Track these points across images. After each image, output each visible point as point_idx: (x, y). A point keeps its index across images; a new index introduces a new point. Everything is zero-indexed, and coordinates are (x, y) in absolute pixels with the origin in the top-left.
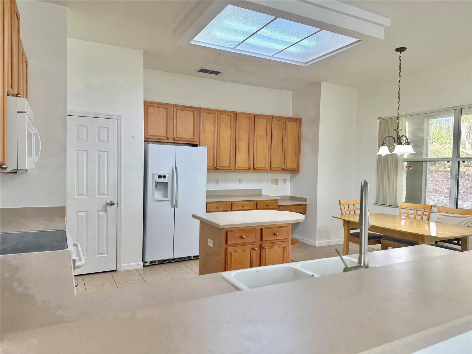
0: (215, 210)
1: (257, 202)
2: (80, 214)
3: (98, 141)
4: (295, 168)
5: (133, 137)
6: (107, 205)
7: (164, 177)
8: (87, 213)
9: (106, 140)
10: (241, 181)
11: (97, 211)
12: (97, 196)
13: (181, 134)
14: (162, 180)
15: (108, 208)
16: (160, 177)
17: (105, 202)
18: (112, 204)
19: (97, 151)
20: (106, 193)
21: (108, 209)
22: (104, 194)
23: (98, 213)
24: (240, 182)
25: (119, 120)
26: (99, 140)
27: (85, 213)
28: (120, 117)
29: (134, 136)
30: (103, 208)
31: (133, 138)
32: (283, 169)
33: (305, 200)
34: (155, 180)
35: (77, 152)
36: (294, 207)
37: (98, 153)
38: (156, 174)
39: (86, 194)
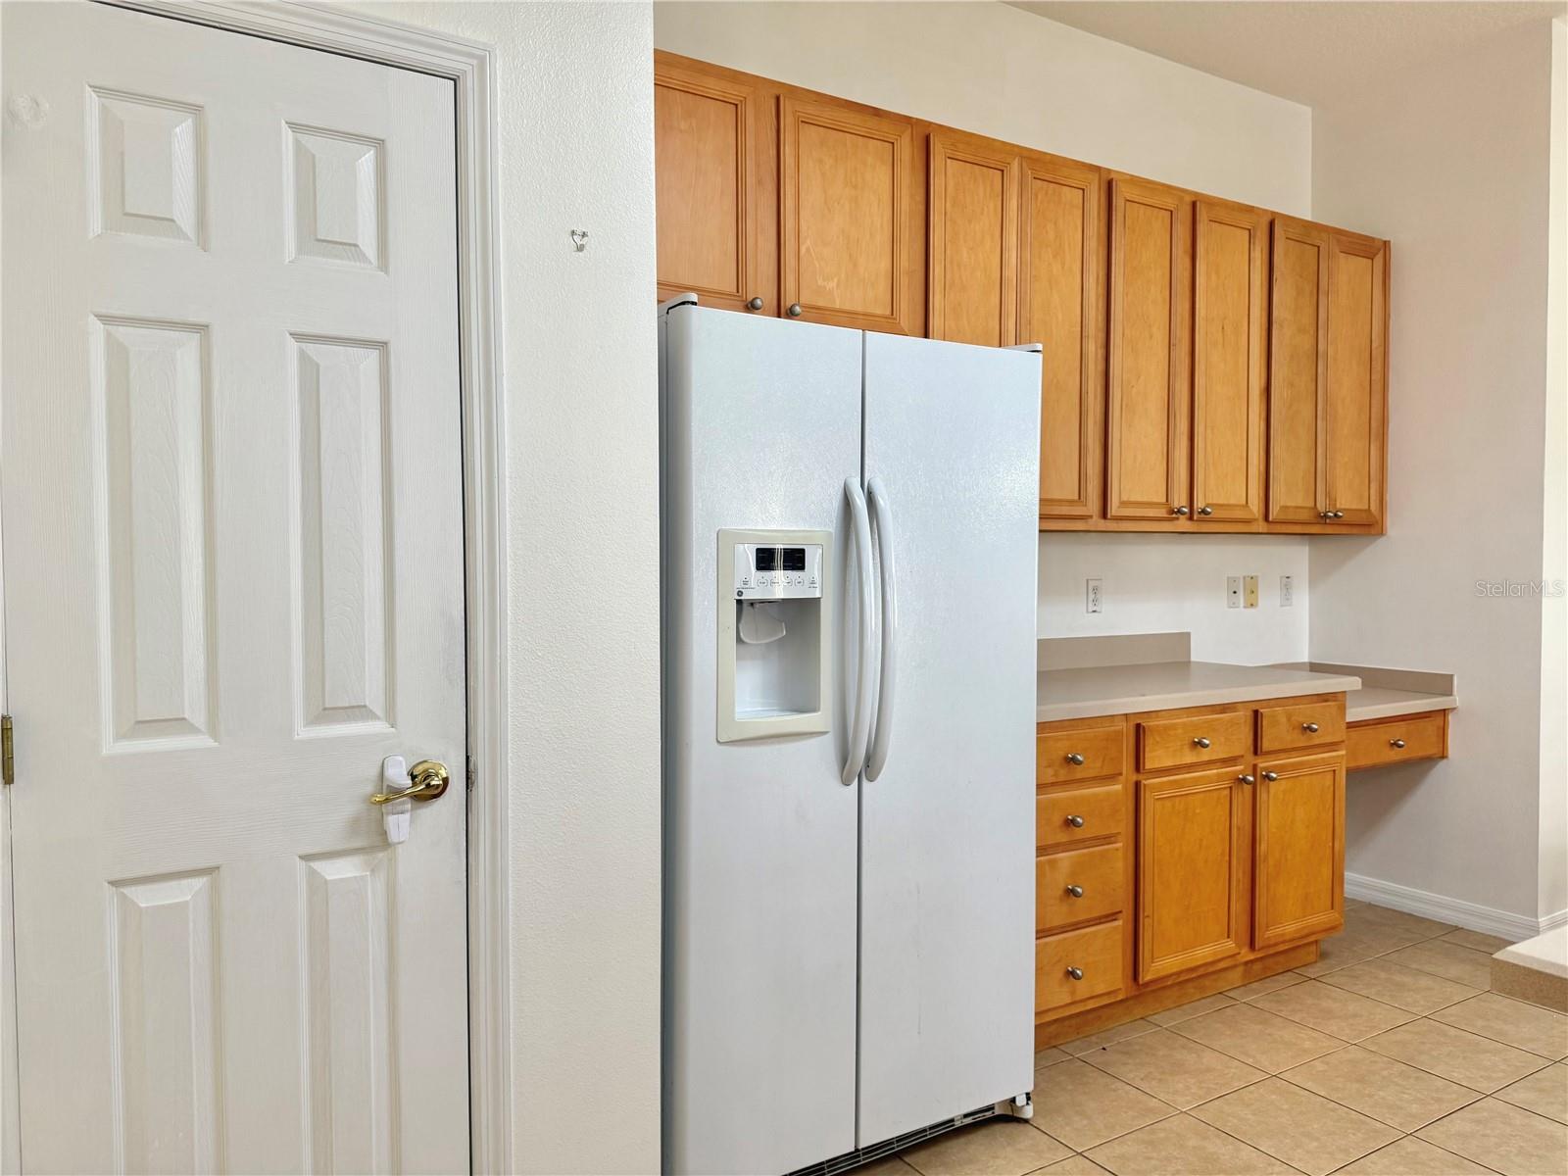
0: (1056, 775)
1: (1256, 712)
2: (145, 897)
3: (301, 250)
4: (1369, 510)
5: (580, 240)
6: (387, 800)
7: (795, 559)
8: (215, 891)
9: (368, 243)
10: (1095, 590)
11: (306, 858)
12: (303, 733)
13: (820, 282)
14: (781, 584)
15: (400, 823)
16: (765, 559)
17: (374, 772)
18: (427, 789)
19: (291, 341)
20: (374, 698)
21: (393, 837)
22: (358, 712)
23: (312, 873)
24: (1091, 596)
25: (469, 84)
26: (312, 240)
27: (199, 883)
28: (482, 60)
29: (584, 235)
30: (354, 826)
31: (580, 248)
32: (1323, 518)
33: (1442, 684)
34: (738, 585)
35: (109, 335)
36: (1403, 726)
37: (303, 356)
38: (741, 537)
39: (199, 719)
